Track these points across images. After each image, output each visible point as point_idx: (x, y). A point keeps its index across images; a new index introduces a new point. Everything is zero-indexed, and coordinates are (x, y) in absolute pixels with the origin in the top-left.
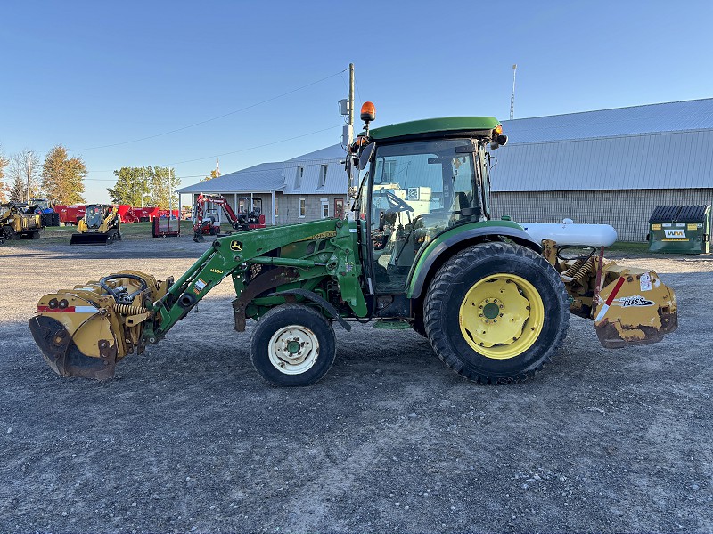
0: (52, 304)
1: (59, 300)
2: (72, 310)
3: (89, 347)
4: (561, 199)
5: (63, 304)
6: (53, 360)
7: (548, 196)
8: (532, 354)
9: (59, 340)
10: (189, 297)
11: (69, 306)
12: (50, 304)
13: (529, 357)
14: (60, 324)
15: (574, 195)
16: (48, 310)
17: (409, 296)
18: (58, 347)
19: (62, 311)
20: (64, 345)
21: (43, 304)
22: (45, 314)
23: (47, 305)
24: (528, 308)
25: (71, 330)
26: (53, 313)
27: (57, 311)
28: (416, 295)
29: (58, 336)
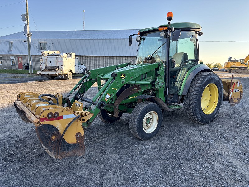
0: (50, 116)
1: (53, 113)
2: (61, 118)
3: (71, 139)
4: (111, 59)
5: (56, 115)
6: (51, 151)
7: (107, 58)
8: (216, 111)
9: (54, 137)
10: (103, 103)
11: (59, 116)
12: (48, 116)
13: (215, 112)
14: (55, 128)
15: (116, 58)
16: (47, 120)
17: (180, 94)
18: (54, 142)
19: (56, 119)
20: (57, 140)
21: (44, 116)
22: (45, 122)
23: (46, 117)
24: (211, 95)
25: (61, 130)
26: (50, 121)
27: (52, 120)
28: (185, 94)
29: (54, 135)
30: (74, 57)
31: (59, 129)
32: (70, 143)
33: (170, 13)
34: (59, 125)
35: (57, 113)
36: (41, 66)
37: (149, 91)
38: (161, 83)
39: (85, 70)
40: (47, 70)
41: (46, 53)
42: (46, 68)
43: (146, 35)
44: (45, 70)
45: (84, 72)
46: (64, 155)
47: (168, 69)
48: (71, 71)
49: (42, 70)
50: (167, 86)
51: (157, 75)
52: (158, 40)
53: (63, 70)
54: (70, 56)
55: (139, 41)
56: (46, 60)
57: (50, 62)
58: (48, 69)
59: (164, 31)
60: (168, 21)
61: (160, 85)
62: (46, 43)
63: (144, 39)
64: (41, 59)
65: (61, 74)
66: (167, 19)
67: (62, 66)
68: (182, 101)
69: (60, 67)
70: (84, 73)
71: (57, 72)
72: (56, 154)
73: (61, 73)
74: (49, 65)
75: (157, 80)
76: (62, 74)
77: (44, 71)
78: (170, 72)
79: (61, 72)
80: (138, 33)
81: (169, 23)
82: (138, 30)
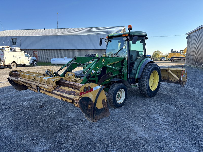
1: (87, 87)
2: (92, 90)
3: (99, 105)
9: (89, 106)
14: (89, 98)
16: (84, 93)
17: (136, 78)
18: (90, 110)
19: (89, 92)
20: (92, 108)
21: (82, 91)
22: (83, 96)
23: (83, 91)
24: (154, 79)
25: (93, 99)
26: (86, 94)
27: (87, 92)
28: (139, 77)
29: (90, 104)
31: (91, 99)
32: (99, 109)
33: (130, 26)
34: (91, 96)
35: (89, 87)
37: (117, 76)
38: (125, 70)
39: (35, 61)
43: (112, 39)
46: (97, 119)
47: (128, 62)
48: (14, 62)
50: (128, 72)
51: (123, 65)
52: (118, 41)
55: (107, 43)
59: (126, 37)
60: (129, 30)
61: (125, 72)
62: (16, 40)
63: (111, 41)
66: (128, 29)
68: (137, 82)
69: (2, 59)
70: (33, 63)
72: (92, 119)
75: (123, 69)
76: (3, 64)
78: (130, 63)
80: (106, 37)
81: (129, 32)
82: (107, 35)
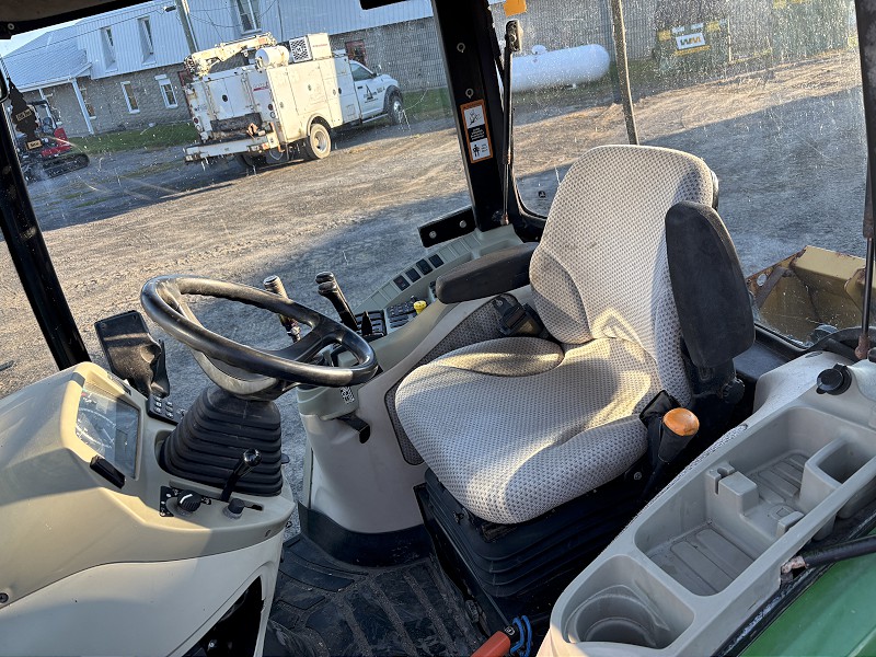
30: (327, 50)
36: (196, 121)
39: (393, 94)
40: (223, 134)
41: (202, 58)
42: (217, 125)
44: (216, 136)
45: (392, 105)
48: (319, 120)
49: (205, 136)
53: (279, 127)
54: (305, 54)
56: (207, 91)
57: (225, 98)
58: (225, 131)
64: (190, 92)
65: (272, 146)
67: (271, 107)
69: (266, 116)
70: (388, 109)
71: (255, 139)
73: (271, 141)
74: (225, 114)
76: (276, 144)
77: (211, 141)
79: (273, 136)
